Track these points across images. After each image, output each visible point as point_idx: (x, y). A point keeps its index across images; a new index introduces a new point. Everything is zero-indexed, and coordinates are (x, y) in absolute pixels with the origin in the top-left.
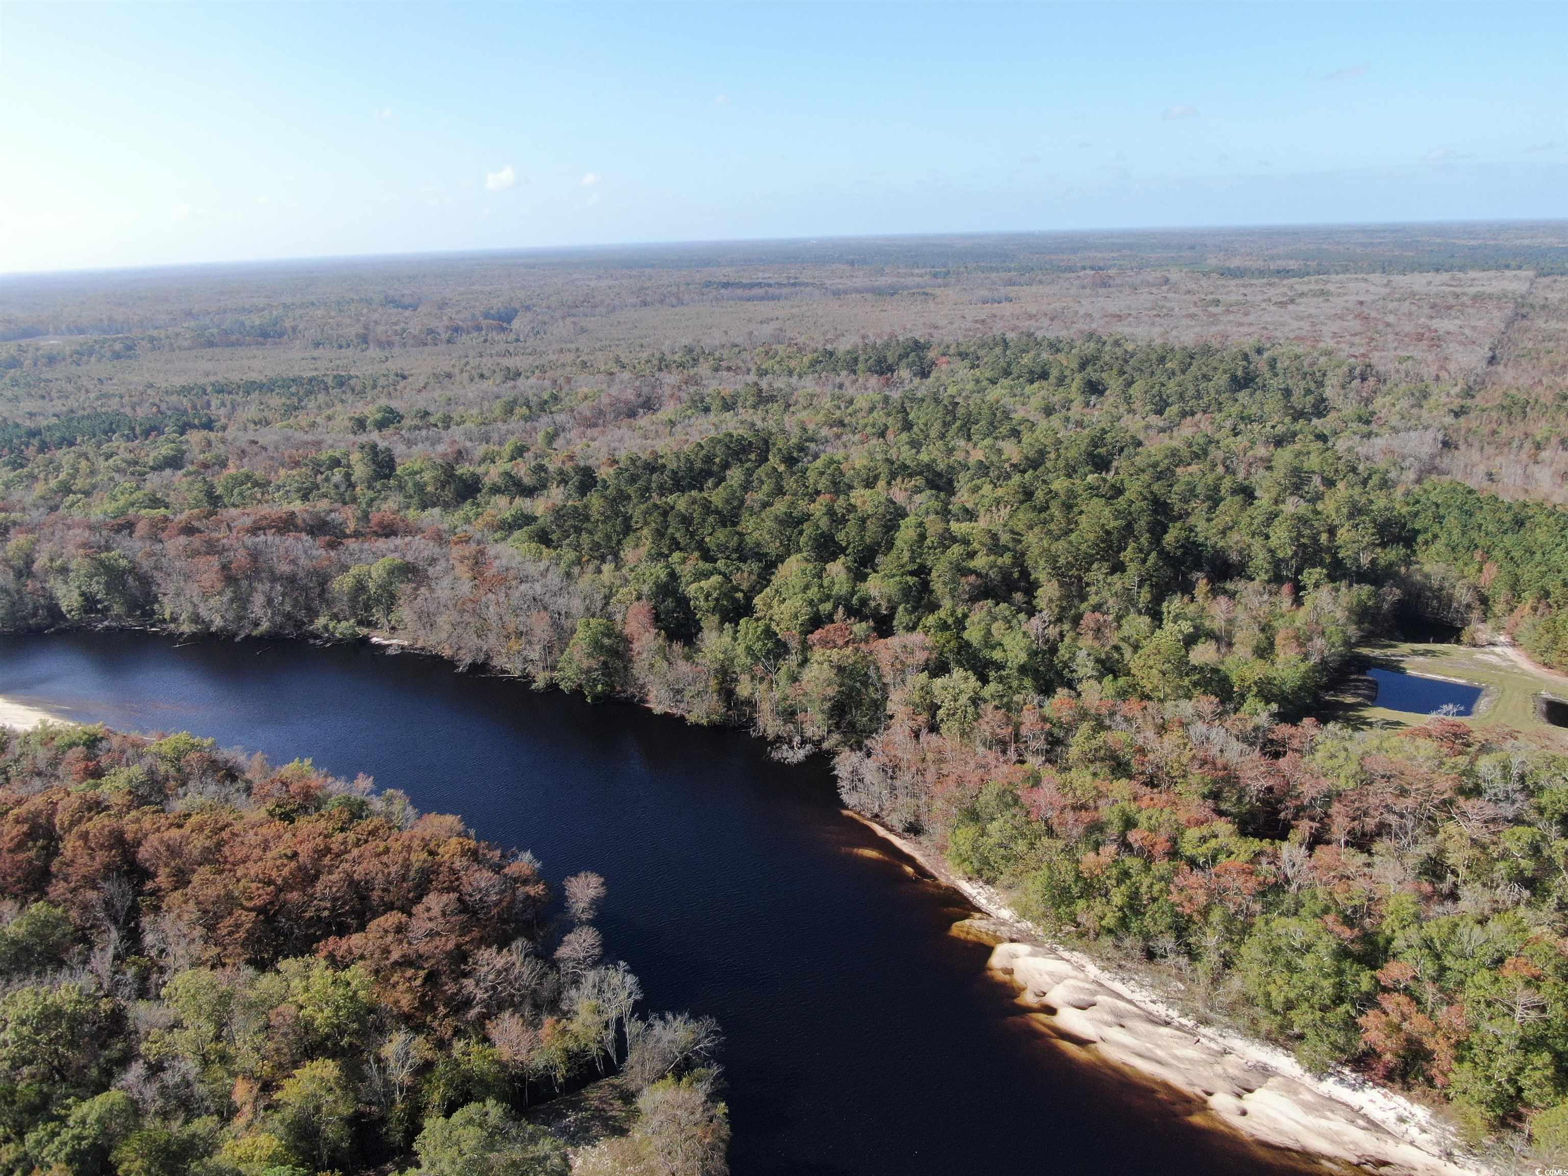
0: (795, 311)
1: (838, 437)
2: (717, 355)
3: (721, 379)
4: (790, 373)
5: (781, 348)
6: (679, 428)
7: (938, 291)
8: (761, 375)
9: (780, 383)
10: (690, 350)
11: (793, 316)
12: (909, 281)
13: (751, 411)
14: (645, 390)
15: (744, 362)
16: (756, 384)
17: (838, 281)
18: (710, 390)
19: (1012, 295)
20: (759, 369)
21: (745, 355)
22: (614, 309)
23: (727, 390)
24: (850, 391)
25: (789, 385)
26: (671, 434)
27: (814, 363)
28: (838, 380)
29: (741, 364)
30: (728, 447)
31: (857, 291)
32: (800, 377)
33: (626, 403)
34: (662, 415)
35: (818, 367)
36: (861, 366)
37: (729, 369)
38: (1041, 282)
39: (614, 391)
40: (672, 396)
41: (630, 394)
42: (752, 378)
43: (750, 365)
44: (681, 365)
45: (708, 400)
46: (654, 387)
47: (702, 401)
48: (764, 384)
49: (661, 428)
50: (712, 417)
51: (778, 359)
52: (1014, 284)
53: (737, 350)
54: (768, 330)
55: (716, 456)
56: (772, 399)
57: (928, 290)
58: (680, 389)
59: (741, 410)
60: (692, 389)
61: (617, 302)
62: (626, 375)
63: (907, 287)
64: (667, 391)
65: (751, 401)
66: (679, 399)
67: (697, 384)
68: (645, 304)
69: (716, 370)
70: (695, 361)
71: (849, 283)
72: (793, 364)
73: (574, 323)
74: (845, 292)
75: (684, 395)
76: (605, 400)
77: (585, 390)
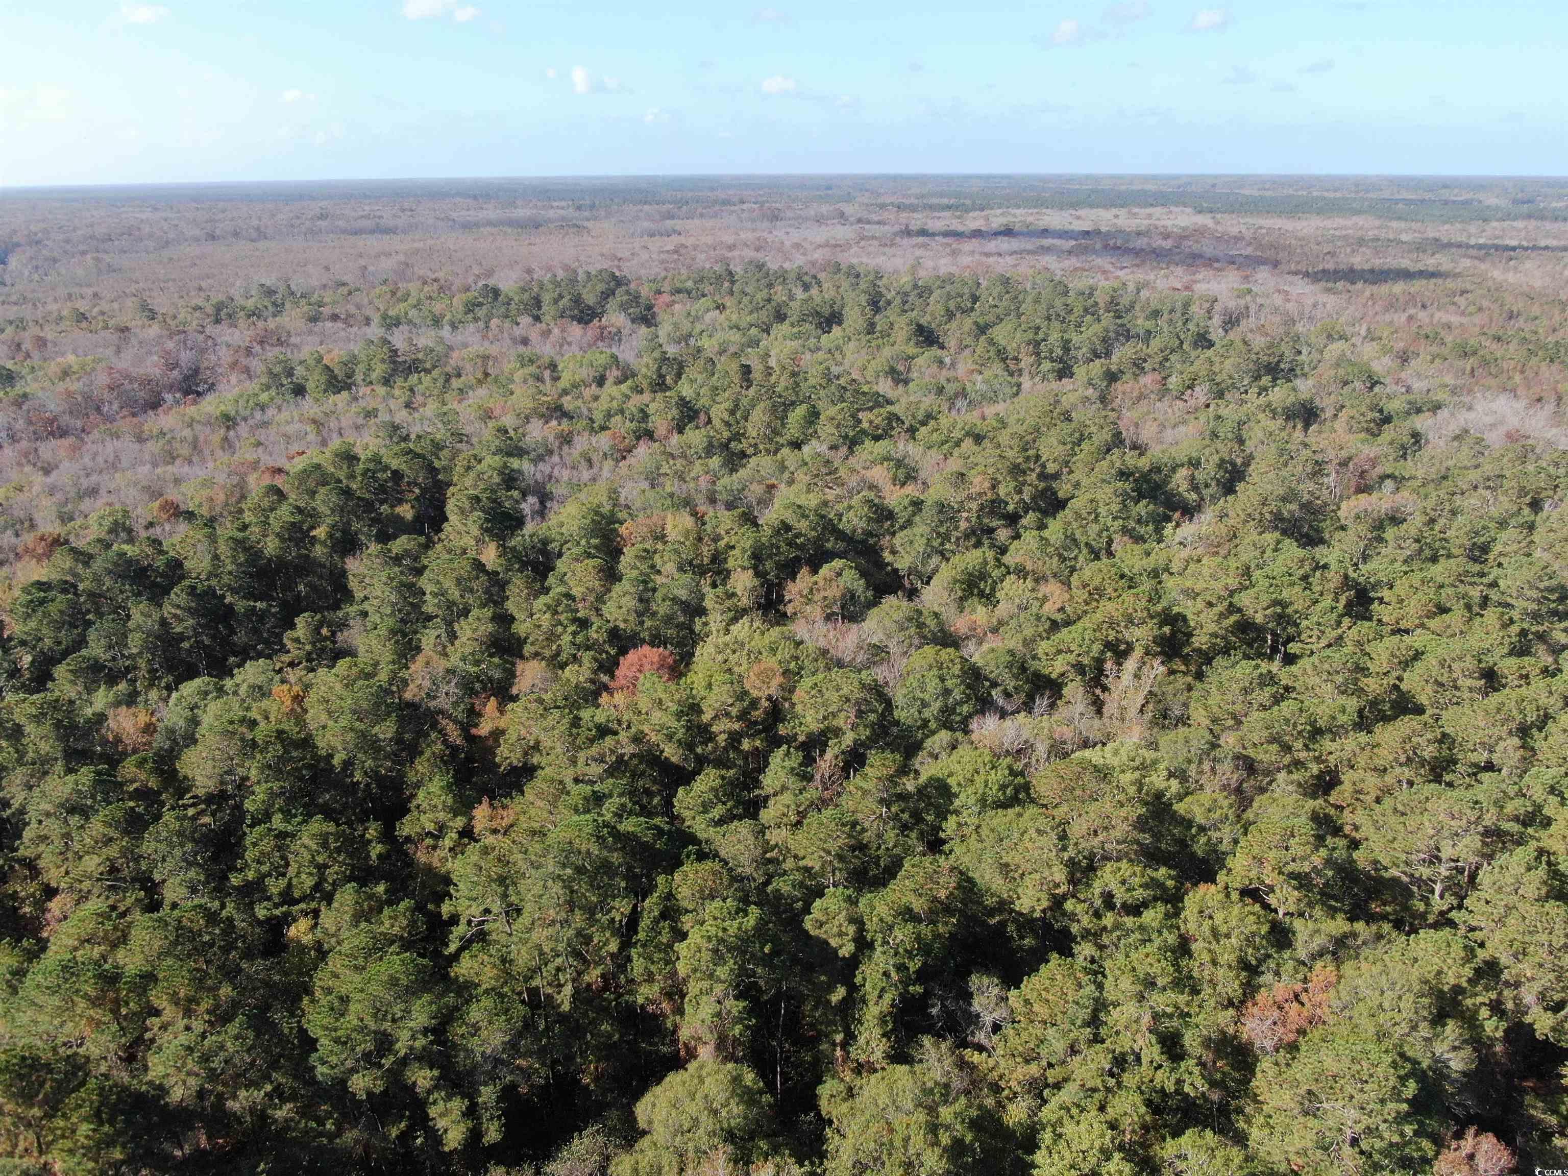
0: (420, 245)
1: (566, 439)
2: (315, 298)
3: (323, 333)
4: (437, 322)
5: (413, 287)
6: (243, 429)
7: (586, 224)
8: (389, 327)
9: (426, 339)
10: (270, 292)
11: (417, 251)
12: (551, 213)
13: (381, 390)
14: (186, 357)
15: (359, 307)
16: (386, 342)
17: (464, 213)
18: (305, 353)
19: (678, 228)
20: (385, 317)
21: (357, 298)
22: (167, 243)
23: (334, 356)
24: (546, 350)
25: (441, 341)
26: (227, 444)
27: (471, 307)
28: (518, 332)
29: (353, 310)
30: (347, 493)
31: (489, 223)
32: (454, 327)
33: (146, 382)
34: (210, 405)
35: (481, 312)
36: (548, 309)
37: (335, 317)
38: (702, 215)
39: (124, 363)
40: (233, 365)
41: (152, 366)
42: (375, 331)
43: (369, 312)
44: (254, 314)
45: (299, 371)
46: (203, 351)
47: (290, 373)
48: (399, 339)
49: (202, 432)
50: (309, 406)
51: (412, 301)
52: (673, 218)
53: (345, 290)
54: (387, 265)
55: (314, 516)
56: (413, 367)
57: (579, 223)
58: (249, 352)
59: (363, 390)
60: (273, 353)
61: (171, 235)
62: (155, 330)
63: (550, 220)
64: (225, 356)
65: (379, 370)
66: (247, 371)
67: (280, 343)
68: (212, 237)
69: (314, 319)
70: (278, 308)
71: (482, 215)
72: (438, 307)
73: (97, 260)
74: (477, 225)
75: (256, 365)
76: (102, 379)
77: (71, 358)
